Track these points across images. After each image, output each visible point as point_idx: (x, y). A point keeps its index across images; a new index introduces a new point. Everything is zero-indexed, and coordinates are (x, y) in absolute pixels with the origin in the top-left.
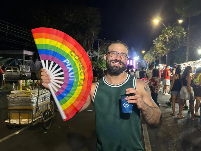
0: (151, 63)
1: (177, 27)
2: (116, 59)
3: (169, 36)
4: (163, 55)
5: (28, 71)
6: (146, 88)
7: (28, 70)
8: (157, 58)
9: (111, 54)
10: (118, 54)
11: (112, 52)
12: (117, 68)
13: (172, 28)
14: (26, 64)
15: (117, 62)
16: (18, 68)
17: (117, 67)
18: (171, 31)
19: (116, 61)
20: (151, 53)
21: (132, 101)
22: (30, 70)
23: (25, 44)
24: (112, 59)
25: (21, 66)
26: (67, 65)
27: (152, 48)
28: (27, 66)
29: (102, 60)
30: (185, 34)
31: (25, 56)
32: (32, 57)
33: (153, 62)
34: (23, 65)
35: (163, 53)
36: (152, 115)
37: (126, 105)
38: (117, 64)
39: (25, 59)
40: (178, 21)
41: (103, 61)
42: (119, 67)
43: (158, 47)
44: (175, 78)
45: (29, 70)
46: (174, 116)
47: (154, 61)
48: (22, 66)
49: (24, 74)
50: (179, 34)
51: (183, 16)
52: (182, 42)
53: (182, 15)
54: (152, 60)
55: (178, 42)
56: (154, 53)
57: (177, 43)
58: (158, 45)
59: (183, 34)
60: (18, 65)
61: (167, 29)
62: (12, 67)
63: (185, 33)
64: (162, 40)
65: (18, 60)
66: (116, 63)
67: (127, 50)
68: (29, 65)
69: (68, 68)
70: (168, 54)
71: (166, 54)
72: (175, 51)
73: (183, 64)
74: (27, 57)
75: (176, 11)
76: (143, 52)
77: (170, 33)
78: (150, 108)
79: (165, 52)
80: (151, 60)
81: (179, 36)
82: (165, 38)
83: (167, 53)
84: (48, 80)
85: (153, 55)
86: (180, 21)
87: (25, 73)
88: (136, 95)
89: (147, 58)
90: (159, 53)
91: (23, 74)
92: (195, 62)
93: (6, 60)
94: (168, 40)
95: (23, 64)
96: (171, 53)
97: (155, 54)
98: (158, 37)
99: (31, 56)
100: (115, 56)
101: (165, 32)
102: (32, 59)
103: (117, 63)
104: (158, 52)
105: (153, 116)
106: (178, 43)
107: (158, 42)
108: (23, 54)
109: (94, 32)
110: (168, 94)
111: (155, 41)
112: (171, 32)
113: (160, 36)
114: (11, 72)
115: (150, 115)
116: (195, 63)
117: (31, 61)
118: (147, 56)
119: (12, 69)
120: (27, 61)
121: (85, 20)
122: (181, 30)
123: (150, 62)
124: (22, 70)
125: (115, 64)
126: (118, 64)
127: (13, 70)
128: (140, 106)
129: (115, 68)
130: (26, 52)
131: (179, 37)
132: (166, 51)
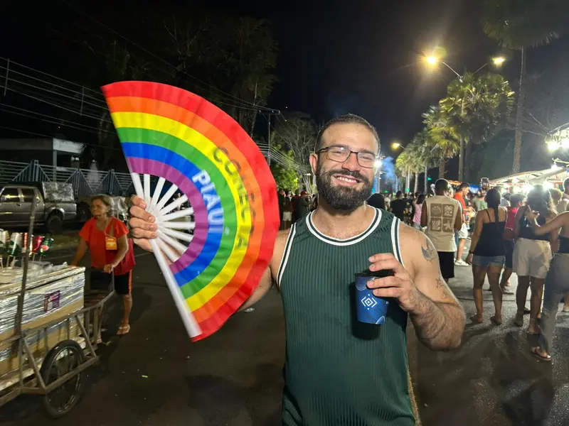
0: (417, 176)
1: (489, 77)
2: (346, 166)
3: (466, 101)
4: (450, 155)
5: (67, 199)
6: (425, 248)
7: (66, 194)
8: (433, 164)
9: (330, 153)
10: (351, 152)
11: (333, 146)
12: (348, 193)
13: (476, 80)
14: (61, 178)
15: (349, 174)
16: (36, 191)
17: (347, 189)
18: (471, 89)
19: (345, 172)
20: (416, 149)
21: (387, 292)
22: (72, 195)
23: (57, 121)
24: (334, 169)
25: (48, 183)
26: (203, 190)
27: (419, 134)
28: (64, 184)
29: (281, 167)
30: (512, 95)
31: (58, 156)
32: (77, 159)
33: (423, 174)
34: (52, 180)
35: (450, 148)
36: (439, 327)
37: (368, 302)
38: (348, 181)
39: (58, 165)
40: (492, 61)
41: (284, 170)
42: (355, 189)
43: (436, 133)
44: (483, 220)
45: (70, 195)
46: (481, 325)
47: (426, 172)
48: (50, 184)
49: (56, 207)
50: (495, 97)
51: (504, 46)
52: (502, 119)
53: (502, 43)
54: (420, 169)
55: (491, 118)
56: (426, 148)
57: (488, 122)
58: (436, 126)
59: (505, 96)
60: (37, 180)
61: (461, 81)
62: (19, 187)
63: (510, 93)
64: (447, 114)
65: (38, 165)
66: (346, 180)
67: (375, 140)
68: (68, 182)
69: (205, 197)
70: (464, 150)
71: (459, 151)
72: (484, 143)
73: (506, 179)
74: (64, 158)
75: (486, 32)
76: (396, 146)
77: (469, 93)
78: (436, 308)
79: (455, 145)
80: (417, 168)
81: (494, 101)
82: (457, 108)
83: (461, 148)
84: (150, 229)
85: (423, 154)
86: (499, 61)
87: (58, 204)
88: (397, 275)
89: (405, 161)
90: (439, 150)
91: (53, 206)
92: (539, 174)
93: (4, 167)
94: (463, 113)
95: (52, 177)
96: (471, 149)
97: (427, 153)
98: (437, 104)
99: (75, 155)
100: (344, 158)
101: (456, 90)
102: (78, 164)
103: (349, 179)
104: (437, 145)
105: (444, 330)
106: (492, 122)
107: (436, 119)
108: (52, 151)
109: (258, 89)
110: (464, 264)
111: (427, 115)
112: (474, 89)
113: (441, 102)
114: (17, 200)
115: (435, 326)
116: (537, 176)
117: (77, 171)
118: (406, 158)
119: (20, 191)
120: (63, 169)
121: (232, 54)
122: (500, 86)
123: (414, 174)
124: (50, 195)
125: (341, 181)
126: (350, 181)
127: (23, 196)
128: (407, 303)
129: (342, 193)
130: (60, 145)
131: (493, 105)
132: (459, 144)
